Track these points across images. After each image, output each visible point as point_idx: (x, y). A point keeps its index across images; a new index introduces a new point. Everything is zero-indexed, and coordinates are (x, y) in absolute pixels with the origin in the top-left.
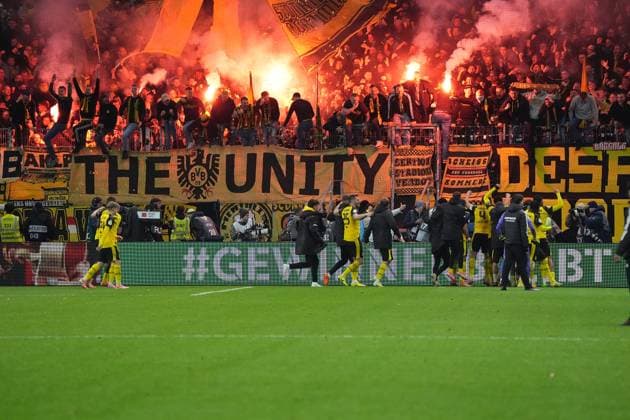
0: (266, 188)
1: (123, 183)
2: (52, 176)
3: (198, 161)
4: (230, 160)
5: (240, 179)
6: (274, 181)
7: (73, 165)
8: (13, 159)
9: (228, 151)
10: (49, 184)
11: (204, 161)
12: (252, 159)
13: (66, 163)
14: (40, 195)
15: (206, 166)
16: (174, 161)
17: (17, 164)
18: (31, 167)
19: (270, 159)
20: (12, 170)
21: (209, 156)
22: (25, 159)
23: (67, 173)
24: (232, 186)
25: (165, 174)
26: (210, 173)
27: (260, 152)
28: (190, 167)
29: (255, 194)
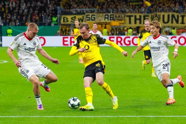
0: (172, 22)
1: (138, 21)
2: (121, 20)
3: (156, 16)
4: (163, 16)
5: (166, 20)
6: (174, 21)
7: (126, 18)
8: (112, 16)
9: (163, 14)
10: (121, 22)
11: (157, 16)
12: (169, 16)
13: (124, 17)
14: (118, 25)
15: (158, 17)
16: (150, 16)
17: (113, 17)
18: (116, 18)
19: (173, 16)
20: (112, 19)
21: (158, 15)
23: (125, 19)
24: (164, 22)
26: (159, 19)
27: (171, 14)
28: (154, 18)
29: (170, 24)
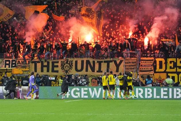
0: (87, 70)
1: (45, 69)
2: (25, 67)
4: (76, 62)
5: (79, 67)
6: (89, 68)
7: (31, 64)
8: (14, 62)
9: (75, 59)
10: (24, 70)
12: (83, 62)
13: (29, 63)
14: (22, 73)
15: (69, 64)
16: (60, 62)
17: (15, 64)
18: (19, 64)
19: (88, 62)
20: (13, 65)
21: (70, 61)
22: (17, 62)
23: (29, 66)
24: (77, 70)
25: (57, 66)
26: (70, 66)
27: (85, 60)
28: (64, 64)
29: (84, 72)
